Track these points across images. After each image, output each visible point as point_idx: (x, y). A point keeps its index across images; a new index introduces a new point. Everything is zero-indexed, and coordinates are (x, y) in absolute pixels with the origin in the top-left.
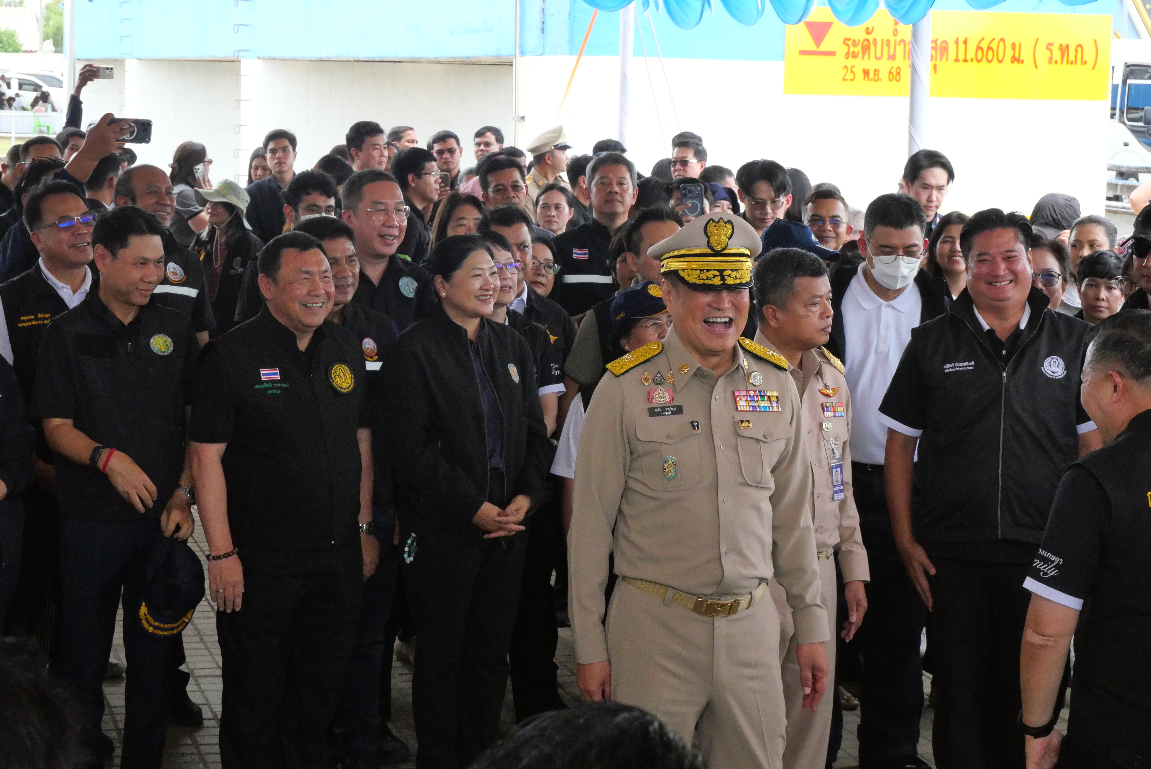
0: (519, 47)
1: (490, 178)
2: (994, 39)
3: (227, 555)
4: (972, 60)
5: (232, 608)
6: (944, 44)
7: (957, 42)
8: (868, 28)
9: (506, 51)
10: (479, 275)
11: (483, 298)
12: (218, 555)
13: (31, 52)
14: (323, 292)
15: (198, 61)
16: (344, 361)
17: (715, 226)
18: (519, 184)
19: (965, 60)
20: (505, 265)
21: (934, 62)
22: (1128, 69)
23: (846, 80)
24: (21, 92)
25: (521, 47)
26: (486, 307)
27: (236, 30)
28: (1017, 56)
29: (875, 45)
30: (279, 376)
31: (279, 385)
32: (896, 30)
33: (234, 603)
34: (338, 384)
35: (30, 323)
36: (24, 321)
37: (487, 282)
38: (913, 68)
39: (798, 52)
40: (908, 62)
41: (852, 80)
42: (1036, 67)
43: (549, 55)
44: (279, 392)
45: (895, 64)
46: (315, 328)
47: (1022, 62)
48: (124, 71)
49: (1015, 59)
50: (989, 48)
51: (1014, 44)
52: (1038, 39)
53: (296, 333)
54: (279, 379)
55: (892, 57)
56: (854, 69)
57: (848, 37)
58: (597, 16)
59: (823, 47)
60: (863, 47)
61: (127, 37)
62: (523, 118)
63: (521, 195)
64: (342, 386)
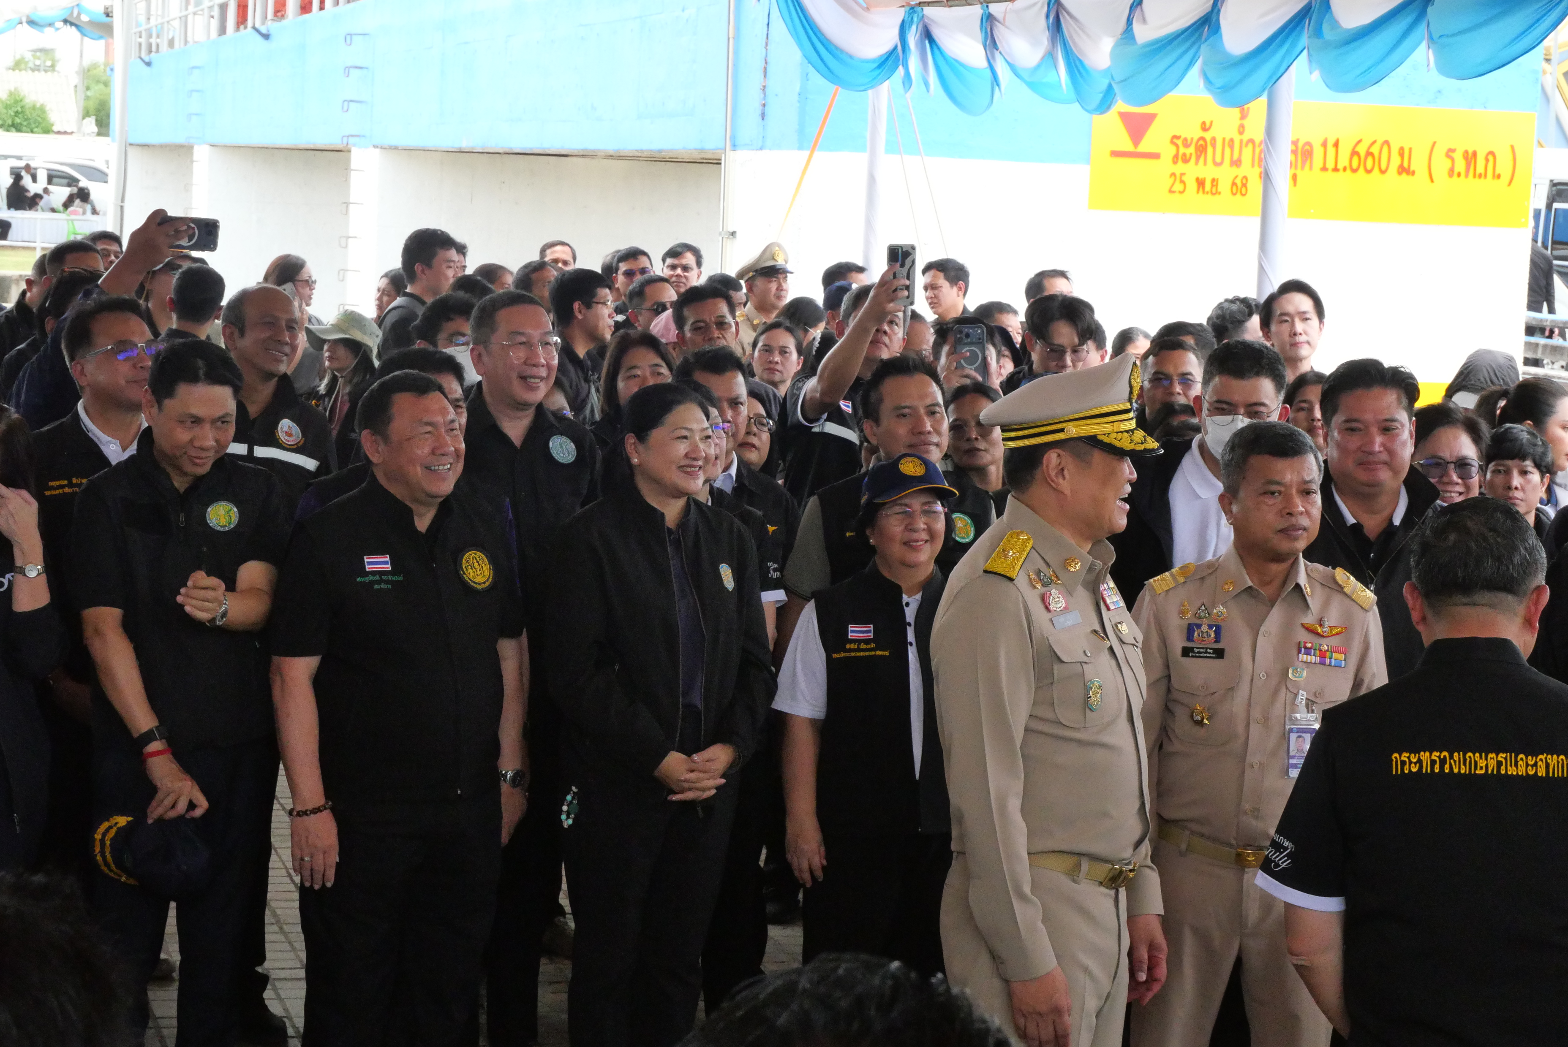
0: (730, 138)
1: (686, 312)
2: (1375, 142)
3: (316, 811)
4: (1345, 169)
5: (321, 883)
6: (1307, 147)
7: (1325, 144)
8: (1204, 123)
9: (711, 143)
10: (685, 437)
11: (689, 469)
12: (304, 810)
13: (65, 133)
14: (450, 449)
15: (294, 149)
16: (480, 547)
18: (727, 321)
19: (1336, 169)
21: (1293, 171)
22: (1554, 188)
23: (1174, 192)
24: (50, 187)
25: (733, 138)
26: (692, 481)
27: (345, 109)
28: (1406, 165)
29: (1214, 146)
30: (389, 566)
31: (390, 577)
32: (1241, 124)
33: (324, 875)
34: (471, 577)
35: (61, 491)
36: (53, 488)
37: (695, 448)
38: (1266, 177)
39: (1109, 153)
40: (1257, 170)
41: (1181, 192)
42: (1432, 181)
43: (770, 149)
44: (390, 586)
45: (1241, 172)
46: (440, 500)
47: (1413, 173)
48: (192, 161)
49: (1404, 170)
50: (1369, 154)
51: (1402, 149)
52: (1434, 143)
53: (414, 508)
54: (390, 569)
55: (1236, 163)
56: (1184, 178)
57: (1178, 135)
58: (838, 97)
59: (1143, 147)
60: (1197, 149)
61: (197, 114)
62: (733, 234)
63: (729, 335)
64: (476, 580)
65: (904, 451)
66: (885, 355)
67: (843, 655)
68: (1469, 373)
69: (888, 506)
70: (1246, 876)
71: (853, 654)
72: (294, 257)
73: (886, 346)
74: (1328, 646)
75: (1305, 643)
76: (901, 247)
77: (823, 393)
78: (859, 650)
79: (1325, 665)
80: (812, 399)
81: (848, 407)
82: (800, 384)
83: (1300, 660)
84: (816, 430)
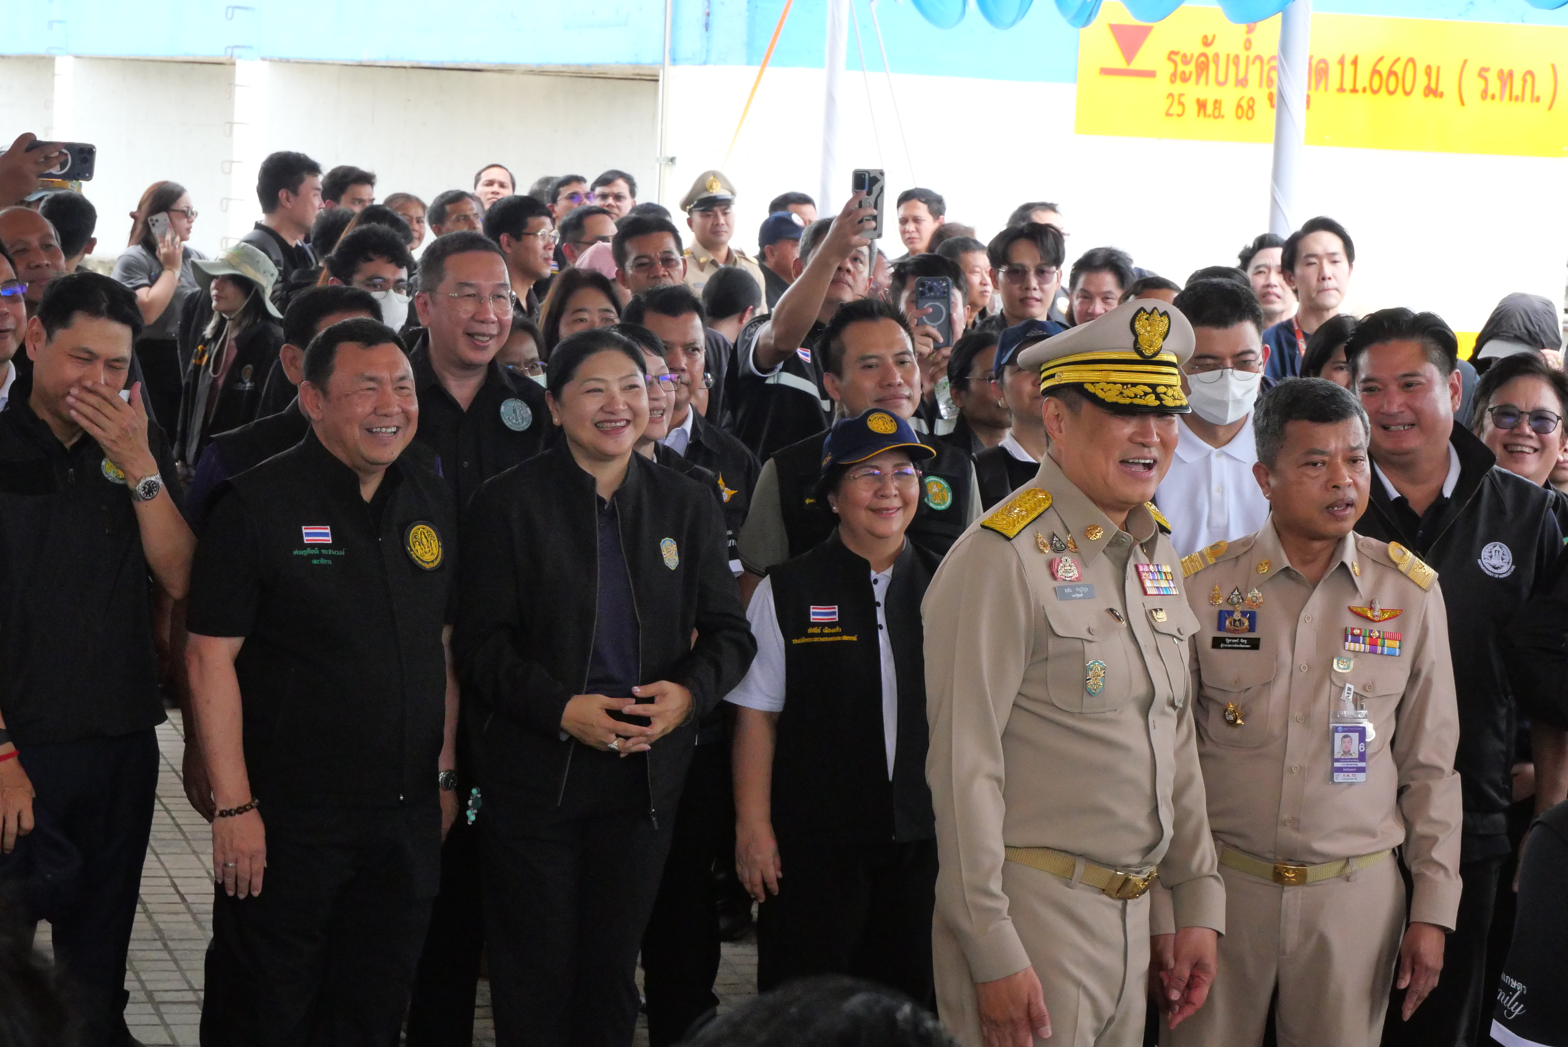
0: (670, 51)
1: (628, 246)
2: (1398, 60)
3: (241, 810)
4: (1364, 90)
5: (246, 892)
6: (1322, 65)
7: (1342, 62)
8: (1206, 37)
9: (648, 56)
10: (601, 390)
11: (609, 426)
12: (228, 809)
14: (397, 409)
15: (170, 62)
16: (427, 520)
17: (1147, 319)
18: (673, 257)
19: (1354, 90)
20: (657, 377)
21: (1306, 91)
23: (1171, 115)
25: (673, 51)
26: (612, 441)
27: (229, 16)
28: (1433, 86)
29: (1217, 63)
30: (330, 538)
31: (330, 552)
32: (1249, 41)
33: (250, 883)
34: (419, 554)
37: (612, 401)
39: (1098, 70)
40: (1267, 91)
41: (1179, 115)
42: (1463, 104)
43: (715, 64)
44: (330, 562)
45: (1247, 92)
46: (386, 467)
47: (1441, 95)
48: (53, 75)
49: (1431, 91)
50: (1391, 73)
51: (1429, 67)
52: (1465, 62)
53: (360, 474)
54: (331, 542)
55: (1242, 82)
56: (1183, 99)
57: (1176, 50)
58: (792, 6)
59: (1136, 65)
60: (1198, 66)
61: (59, 22)
62: (672, 160)
63: (677, 273)
64: (425, 558)
65: (871, 406)
66: (847, 297)
67: (804, 640)
68: (1501, 319)
69: (854, 468)
70: (1285, 896)
71: (816, 639)
72: (172, 183)
73: (850, 286)
74: (1379, 632)
75: (1353, 629)
76: (868, 172)
77: (778, 339)
78: (822, 635)
79: (1376, 653)
80: (765, 345)
81: (807, 355)
82: (753, 330)
83: (1347, 648)
84: (770, 381)
